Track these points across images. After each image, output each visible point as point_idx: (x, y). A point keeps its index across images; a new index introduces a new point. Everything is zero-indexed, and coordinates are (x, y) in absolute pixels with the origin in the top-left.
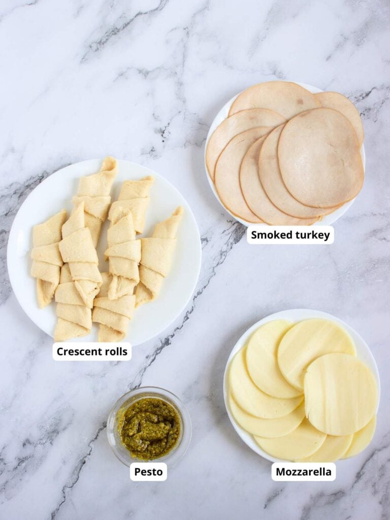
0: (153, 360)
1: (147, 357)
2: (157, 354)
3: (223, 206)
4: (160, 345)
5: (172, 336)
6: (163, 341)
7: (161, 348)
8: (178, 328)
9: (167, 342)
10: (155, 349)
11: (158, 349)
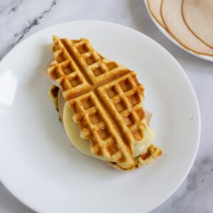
0: (21, 38)
1: (15, 35)
2: (25, 32)
3: (183, 48)
4: (28, 25)
5: (41, 18)
6: (32, 21)
7: (30, 27)
8: (46, 12)
9: (35, 23)
10: (24, 28)
11: (26, 29)
